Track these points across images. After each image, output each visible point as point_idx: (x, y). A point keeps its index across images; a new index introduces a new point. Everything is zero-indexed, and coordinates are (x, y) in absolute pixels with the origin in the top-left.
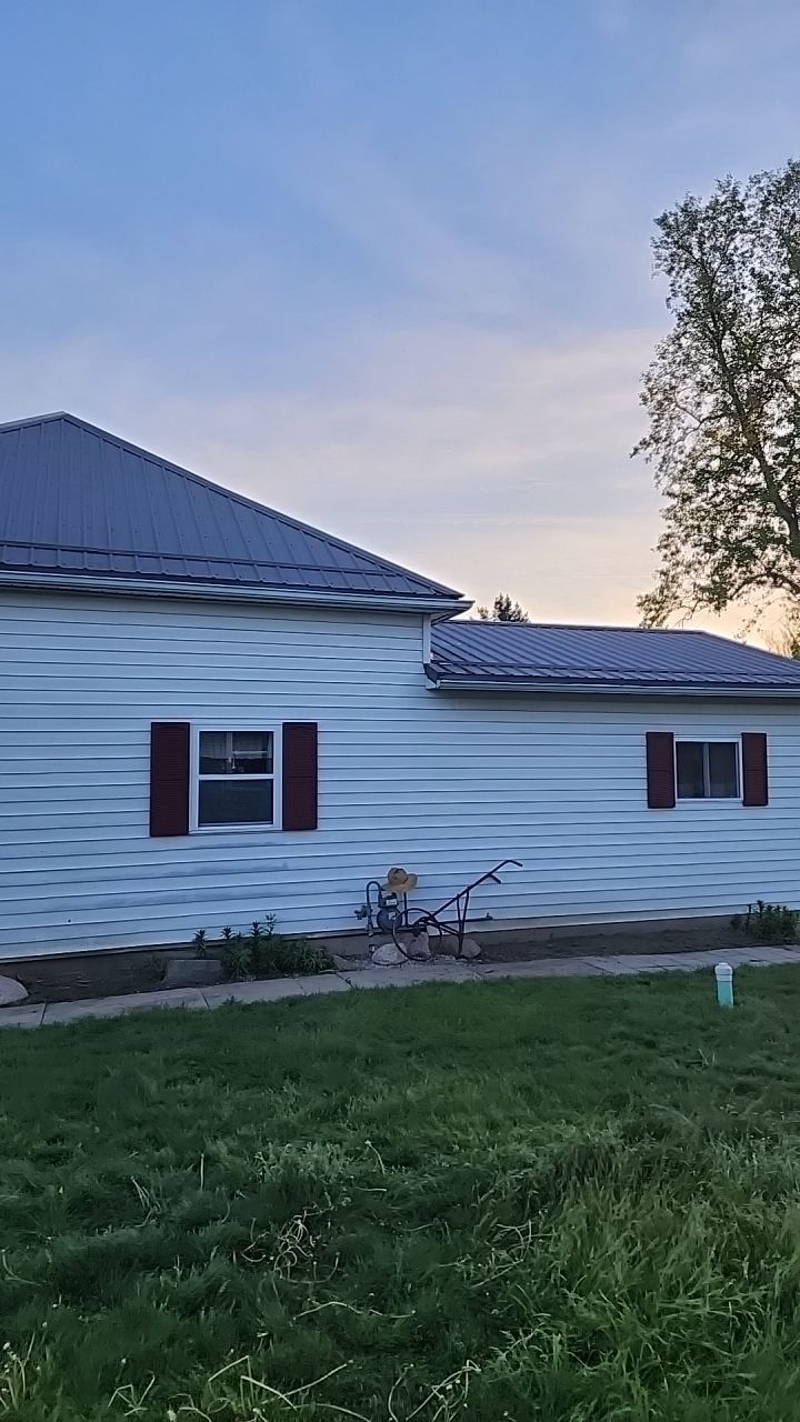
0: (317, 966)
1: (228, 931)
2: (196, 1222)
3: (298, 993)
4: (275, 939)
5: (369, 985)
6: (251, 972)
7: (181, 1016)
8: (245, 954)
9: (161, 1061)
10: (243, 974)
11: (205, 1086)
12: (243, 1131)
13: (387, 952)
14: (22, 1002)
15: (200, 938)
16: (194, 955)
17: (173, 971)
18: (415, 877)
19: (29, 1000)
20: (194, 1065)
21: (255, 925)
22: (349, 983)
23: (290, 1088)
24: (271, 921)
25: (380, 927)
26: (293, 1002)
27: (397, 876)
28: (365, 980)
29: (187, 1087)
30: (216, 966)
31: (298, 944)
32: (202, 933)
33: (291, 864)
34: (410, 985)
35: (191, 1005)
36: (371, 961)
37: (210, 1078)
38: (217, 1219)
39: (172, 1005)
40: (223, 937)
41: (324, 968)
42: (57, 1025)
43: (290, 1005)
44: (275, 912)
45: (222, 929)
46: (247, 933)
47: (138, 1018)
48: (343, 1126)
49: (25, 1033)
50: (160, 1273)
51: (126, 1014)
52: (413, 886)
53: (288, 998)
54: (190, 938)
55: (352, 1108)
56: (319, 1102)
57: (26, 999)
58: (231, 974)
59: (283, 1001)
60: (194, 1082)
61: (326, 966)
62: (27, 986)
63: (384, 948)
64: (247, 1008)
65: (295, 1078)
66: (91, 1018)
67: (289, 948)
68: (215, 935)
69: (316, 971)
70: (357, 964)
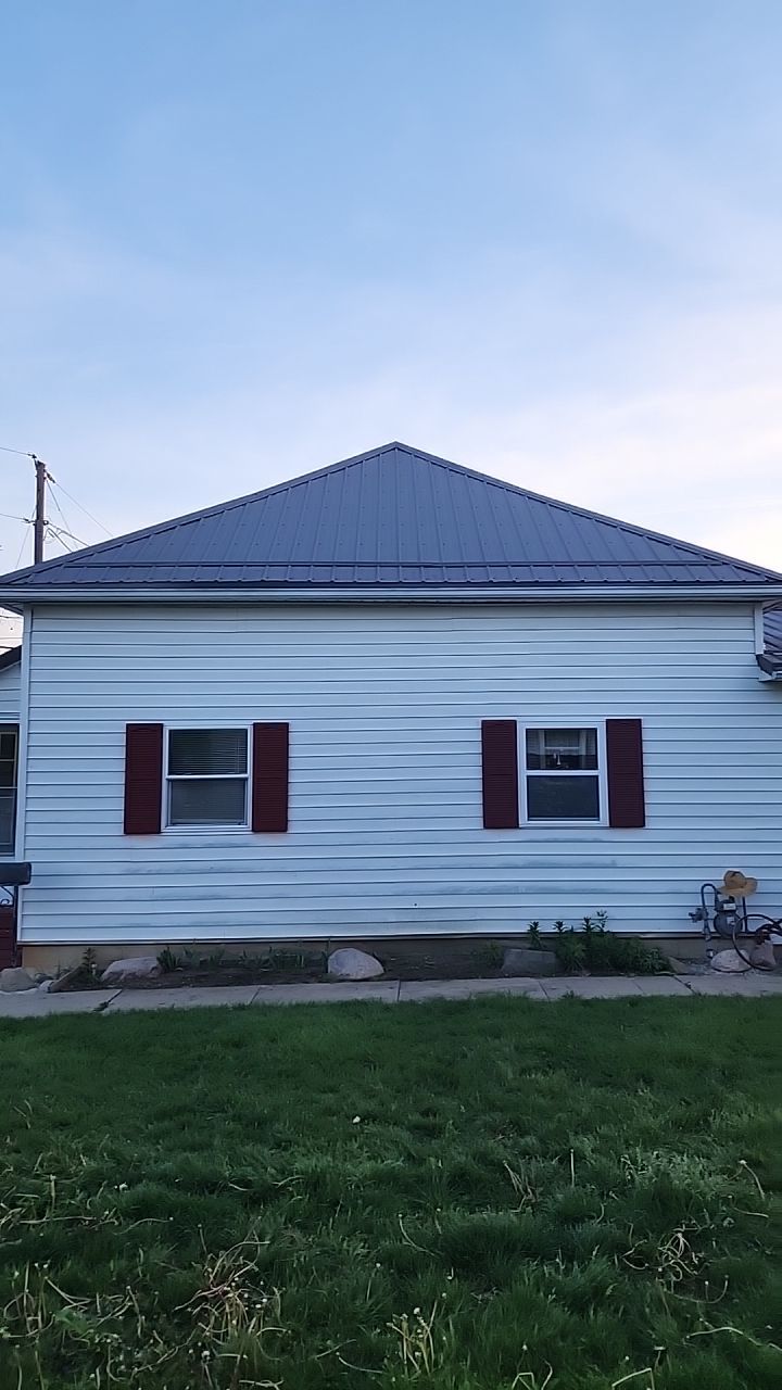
0: (653, 967)
1: (560, 924)
2: (571, 1217)
3: (638, 994)
4: (608, 936)
5: (712, 992)
6: (586, 967)
7: (523, 1005)
8: (578, 949)
9: (512, 1048)
10: (579, 969)
11: (557, 1078)
12: (604, 1130)
13: (727, 958)
14: (379, 978)
15: (534, 928)
16: (528, 946)
17: (511, 959)
18: (755, 881)
19: (385, 977)
20: (545, 1056)
21: (587, 920)
22: (689, 987)
23: (645, 1092)
24: (602, 918)
25: (717, 932)
26: (634, 1002)
27: (733, 878)
28: (706, 986)
29: (540, 1077)
30: (551, 958)
31: (632, 942)
32: (536, 924)
33: (621, 861)
34: (759, 996)
35: (534, 995)
36: (709, 966)
37: (563, 1070)
38: (593, 1218)
39: (515, 993)
40: (557, 930)
41: (661, 970)
42: (412, 1003)
43: (632, 1005)
44: (604, 909)
45: (554, 922)
46: (579, 928)
47: (484, 1003)
48: (709, 1139)
49: (387, 1008)
50: (542, 1263)
51: (473, 998)
52: (753, 891)
53: (627, 997)
54: (525, 929)
55: (716, 1123)
56: (679, 1111)
57: (382, 975)
58: (566, 968)
59: (622, 1000)
60: (547, 1072)
61: (664, 969)
62: (383, 963)
63: (724, 953)
64: (587, 1003)
65: (649, 1082)
66: (441, 999)
67: (623, 947)
68: (548, 928)
69: (651, 971)
70: (694, 968)
